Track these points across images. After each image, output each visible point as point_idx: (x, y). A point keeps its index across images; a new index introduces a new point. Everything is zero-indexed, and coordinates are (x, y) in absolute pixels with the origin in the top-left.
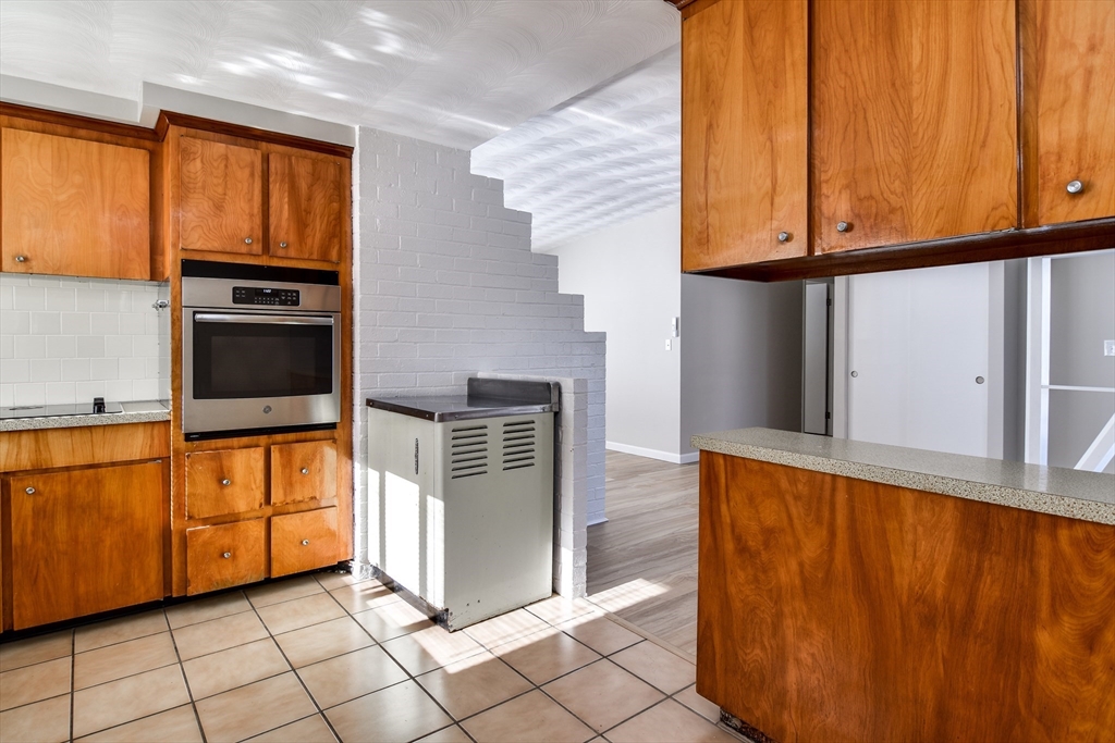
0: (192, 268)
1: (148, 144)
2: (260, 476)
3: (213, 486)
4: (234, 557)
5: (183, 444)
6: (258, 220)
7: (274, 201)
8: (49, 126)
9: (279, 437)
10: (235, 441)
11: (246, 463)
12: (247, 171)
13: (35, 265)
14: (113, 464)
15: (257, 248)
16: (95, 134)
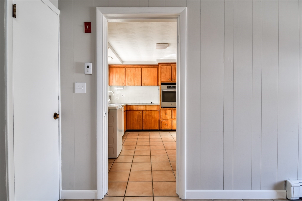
0: (162, 84)
1: (157, 67)
2: (171, 114)
3: (165, 115)
4: (167, 125)
5: (161, 108)
6: (171, 76)
7: (173, 73)
8: (147, 67)
9: (173, 108)
10: (167, 108)
11: (169, 111)
12: (169, 69)
13: (145, 85)
14: (153, 110)
15: (171, 80)
16: (151, 67)
